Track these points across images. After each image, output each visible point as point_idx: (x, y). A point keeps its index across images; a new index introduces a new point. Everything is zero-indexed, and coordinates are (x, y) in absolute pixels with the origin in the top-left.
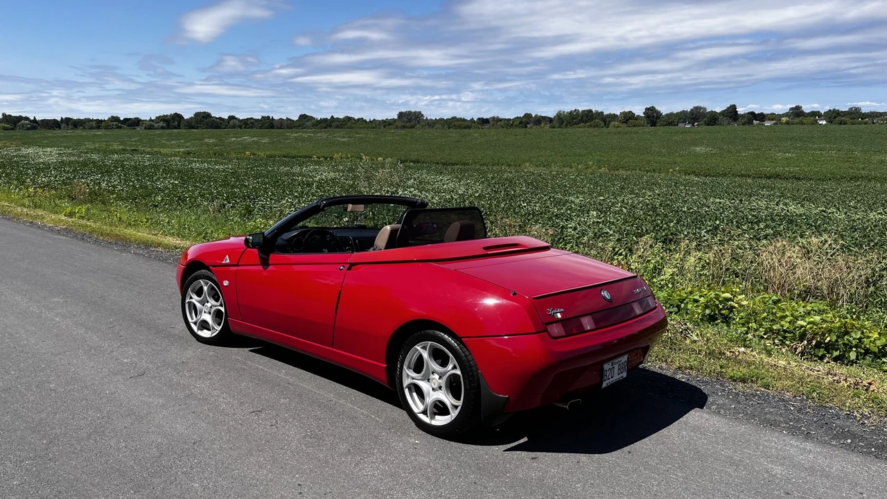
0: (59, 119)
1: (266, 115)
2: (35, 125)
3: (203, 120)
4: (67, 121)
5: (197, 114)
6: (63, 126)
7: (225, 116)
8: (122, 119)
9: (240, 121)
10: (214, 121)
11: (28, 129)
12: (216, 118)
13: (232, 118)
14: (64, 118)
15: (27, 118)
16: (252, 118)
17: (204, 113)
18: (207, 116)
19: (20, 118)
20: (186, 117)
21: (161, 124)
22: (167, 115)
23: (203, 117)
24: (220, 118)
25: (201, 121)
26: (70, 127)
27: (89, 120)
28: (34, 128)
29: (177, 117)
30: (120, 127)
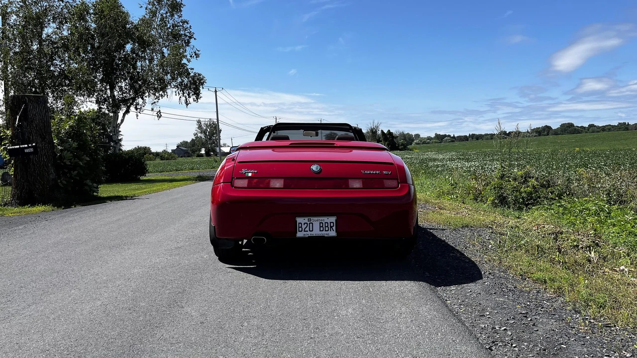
0: (468, 135)
1: (622, 122)
2: (454, 139)
3: (568, 129)
4: (473, 136)
5: (563, 125)
6: (470, 139)
7: (586, 125)
8: (507, 132)
9: (598, 127)
10: (575, 129)
11: (449, 142)
12: (578, 127)
13: (591, 126)
14: (471, 134)
15: (449, 136)
16: (610, 125)
17: (569, 123)
18: (571, 125)
19: (445, 136)
20: (554, 127)
21: (535, 134)
22: (539, 128)
23: (567, 127)
24: (582, 127)
25: (565, 130)
26: (474, 139)
27: (487, 135)
28: (453, 141)
29: (547, 129)
30: (506, 138)
